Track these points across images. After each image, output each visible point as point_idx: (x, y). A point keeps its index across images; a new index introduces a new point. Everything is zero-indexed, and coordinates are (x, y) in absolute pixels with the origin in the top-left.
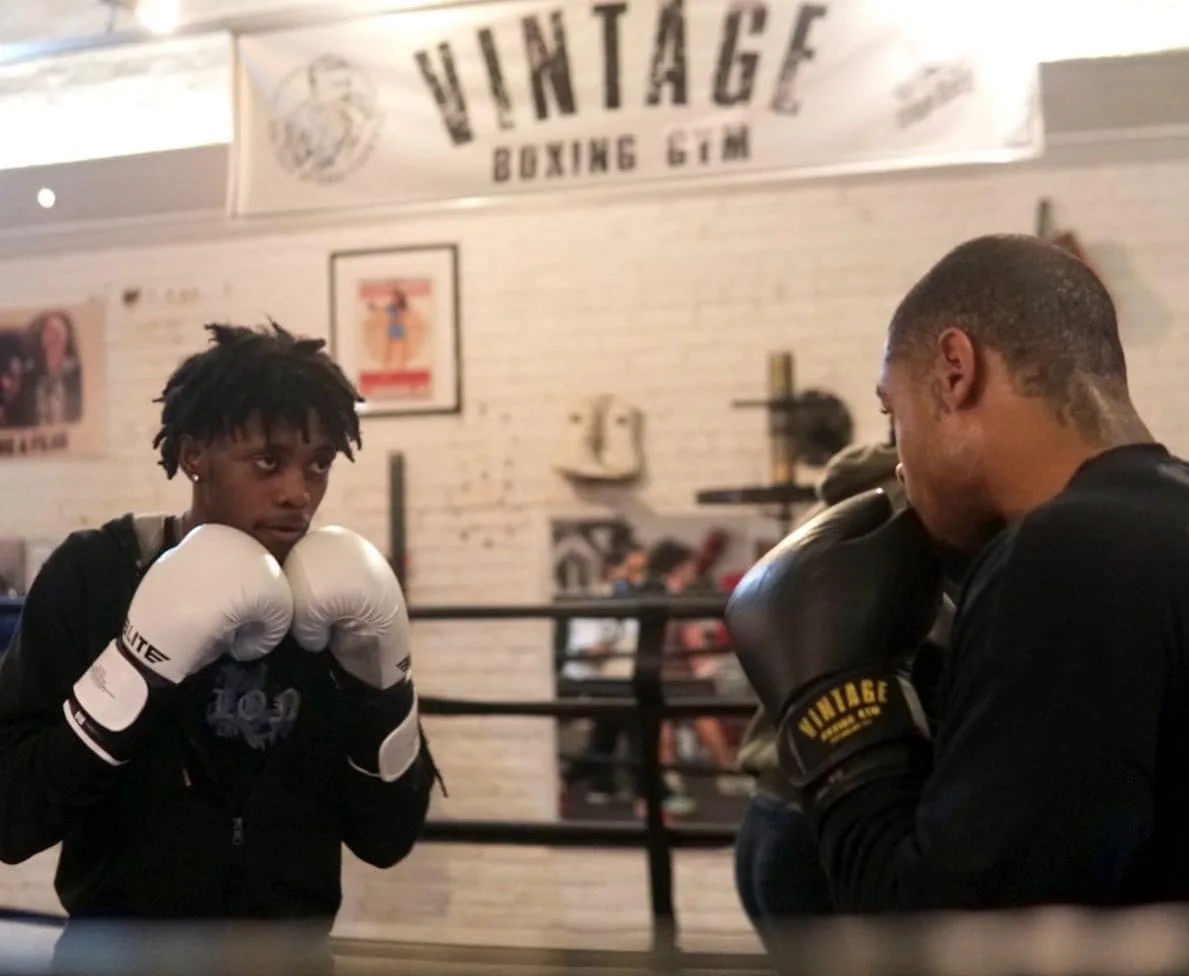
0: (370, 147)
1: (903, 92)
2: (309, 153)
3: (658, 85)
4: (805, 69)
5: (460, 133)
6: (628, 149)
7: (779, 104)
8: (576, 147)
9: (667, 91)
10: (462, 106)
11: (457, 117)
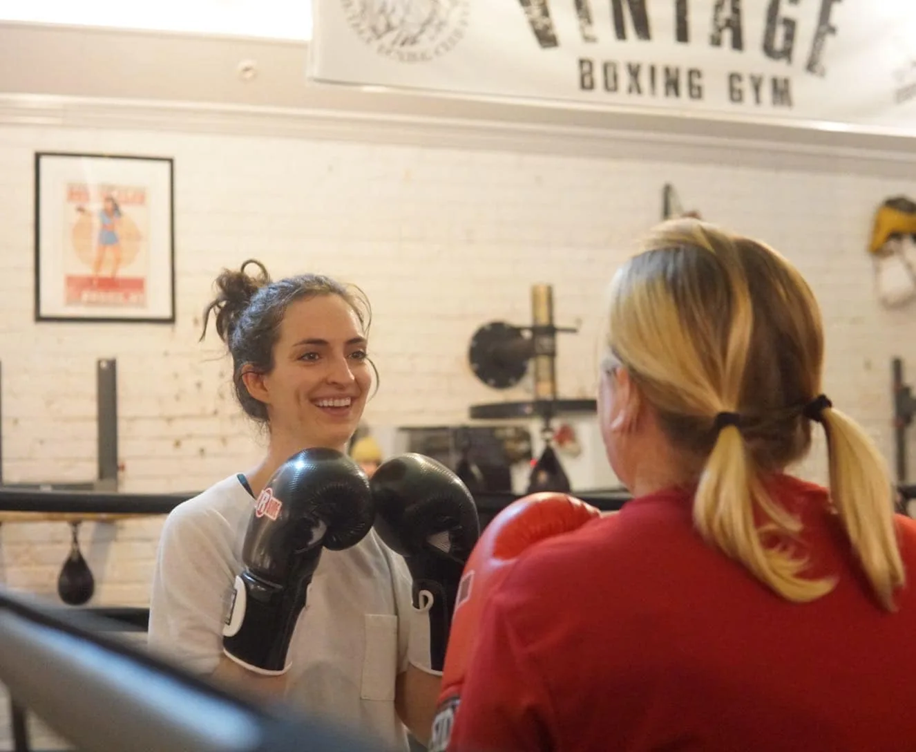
0: (458, 34)
1: (899, 75)
2: (389, 28)
3: (720, 30)
4: (830, 40)
5: (546, 38)
6: (696, 81)
7: (811, 66)
8: (653, 70)
9: (727, 35)
10: (546, 13)
11: (542, 22)
